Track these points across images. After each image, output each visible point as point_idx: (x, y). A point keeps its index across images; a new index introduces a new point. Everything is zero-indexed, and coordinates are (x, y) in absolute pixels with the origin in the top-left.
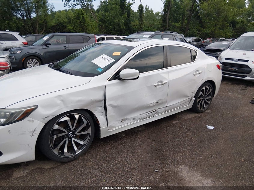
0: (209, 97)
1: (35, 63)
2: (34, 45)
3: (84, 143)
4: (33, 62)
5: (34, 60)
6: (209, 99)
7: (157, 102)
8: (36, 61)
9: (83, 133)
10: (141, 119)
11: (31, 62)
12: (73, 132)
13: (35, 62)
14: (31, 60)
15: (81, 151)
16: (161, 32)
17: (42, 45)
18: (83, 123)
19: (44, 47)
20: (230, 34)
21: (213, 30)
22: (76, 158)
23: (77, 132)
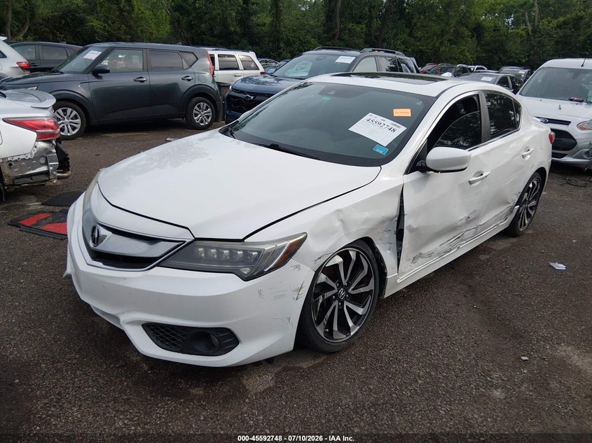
0: (533, 203)
1: (72, 119)
2: (62, 73)
3: (363, 311)
4: (65, 115)
5: (69, 110)
6: (533, 206)
7: (468, 218)
8: (74, 113)
9: (362, 290)
10: (440, 255)
11: (63, 115)
12: (346, 290)
13: (72, 116)
14: (62, 110)
15: (358, 327)
16: (373, 50)
17: (85, 72)
18: (362, 268)
19: (91, 77)
20: (472, 54)
21: (437, 44)
22: (350, 344)
23: (352, 288)
